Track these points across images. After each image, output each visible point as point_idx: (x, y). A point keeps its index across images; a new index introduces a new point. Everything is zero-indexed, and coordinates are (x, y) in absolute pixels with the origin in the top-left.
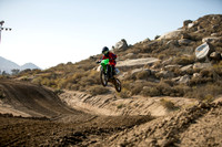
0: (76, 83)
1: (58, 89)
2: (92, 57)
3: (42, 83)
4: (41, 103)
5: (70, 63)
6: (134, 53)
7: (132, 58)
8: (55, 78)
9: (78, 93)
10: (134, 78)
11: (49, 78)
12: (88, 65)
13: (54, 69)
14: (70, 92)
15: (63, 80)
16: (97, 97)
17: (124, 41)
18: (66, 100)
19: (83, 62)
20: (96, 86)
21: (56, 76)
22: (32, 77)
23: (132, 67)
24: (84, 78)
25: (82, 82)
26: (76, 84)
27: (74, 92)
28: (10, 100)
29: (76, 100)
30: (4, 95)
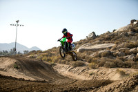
1: (53, 63)
3: (43, 59)
6: (100, 40)
7: (99, 43)
8: (51, 56)
9: (65, 66)
10: (100, 56)
11: (47, 56)
13: (50, 50)
14: (60, 65)
15: (56, 58)
16: (77, 68)
17: (93, 33)
18: (58, 70)
21: (51, 55)
22: (36, 55)
23: (99, 49)
25: (67, 59)
26: (64, 60)
27: (62, 65)
28: (22, 70)
29: (64, 70)
30: (19, 67)
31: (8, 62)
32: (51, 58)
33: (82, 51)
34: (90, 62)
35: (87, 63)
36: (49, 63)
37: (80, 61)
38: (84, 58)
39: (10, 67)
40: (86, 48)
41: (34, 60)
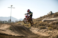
0: (35, 25)
1: (29, 27)
2: (41, 17)
3: (24, 25)
4: (24, 32)
6: (55, 16)
7: (54, 17)
9: (36, 29)
10: (54, 24)
12: (39, 19)
16: (42, 30)
17: (51, 12)
18: (32, 31)
22: (21, 23)
23: (54, 20)
25: (37, 25)
27: (34, 28)
28: (14, 31)
29: (35, 31)
30: (12, 29)
31: (6, 26)
32: (29, 25)
33: (45, 21)
34: (49, 27)
35: (47, 27)
36: (28, 27)
37: (43, 26)
38: (46, 24)
39: (7, 29)
40: (47, 20)
41: (20, 25)
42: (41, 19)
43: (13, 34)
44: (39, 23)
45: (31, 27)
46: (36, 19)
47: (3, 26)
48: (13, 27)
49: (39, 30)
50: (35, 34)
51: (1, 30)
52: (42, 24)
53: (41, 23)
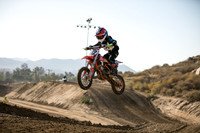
0: (171, 87)
1: (151, 94)
2: (191, 59)
3: (134, 88)
4: (133, 110)
5: (166, 65)
8: (148, 82)
9: (174, 99)
11: (142, 81)
13: (149, 71)
14: (165, 98)
15: (157, 85)
18: (160, 107)
19: (181, 64)
20: (194, 91)
21: (149, 80)
24: (181, 83)
25: (178, 87)
26: (171, 89)
27: (168, 98)
28: (97, 107)
29: (171, 107)
30: (91, 101)
31: (72, 93)
32: (149, 85)
36: (145, 95)
39: (74, 101)
42: (192, 65)
43: (95, 119)
44: (183, 79)
45: (158, 96)
46: (173, 66)
47: (60, 93)
48: (93, 95)
49: (186, 104)
50: (169, 119)
51: (52, 105)
52: (196, 84)
53: (191, 81)
